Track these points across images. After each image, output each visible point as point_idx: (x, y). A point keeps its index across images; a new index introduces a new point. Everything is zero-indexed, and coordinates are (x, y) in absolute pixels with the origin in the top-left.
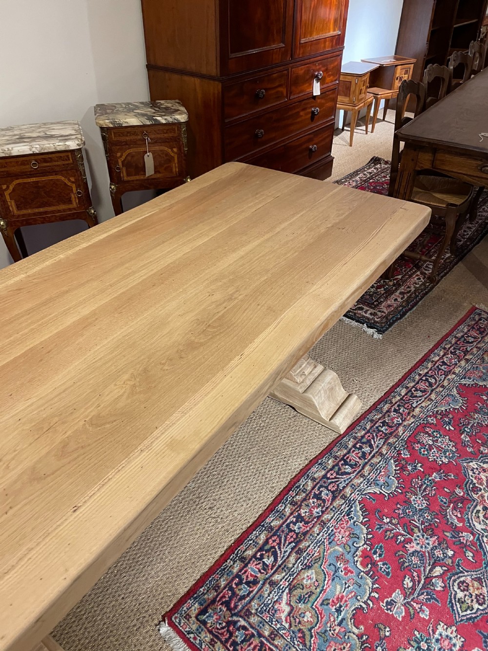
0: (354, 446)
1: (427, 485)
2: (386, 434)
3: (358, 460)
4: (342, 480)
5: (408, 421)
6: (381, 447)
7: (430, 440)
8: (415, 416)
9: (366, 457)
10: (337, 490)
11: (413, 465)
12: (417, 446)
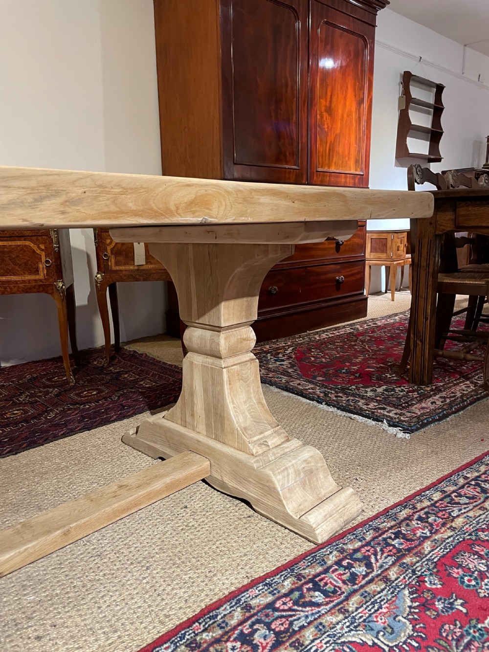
0: (338, 563)
1: (474, 637)
2: (399, 550)
3: (340, 584)
4: (302, 614)
5: (442, 533)
6: (386, 570)
7: (482, 563)
8: (455, 528)
9: (357, 582)
10: (286, 631)
11: (446, 602)
12: (456, 573)
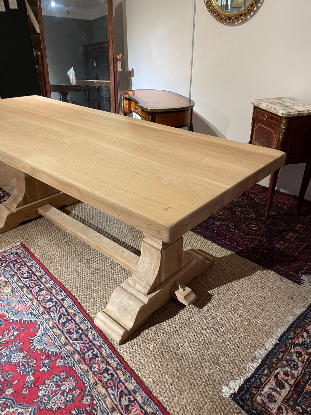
0: (80, 328)
1: (26, 369)
3: (68, 328)
4: (56, 315)
5: (93, 377)
6: (72, 346)
7: (66, 389)
8: (96, 385)
9: (68, 334)
10: (50, 311)
11: (47, 365)
12: (63, 375)
